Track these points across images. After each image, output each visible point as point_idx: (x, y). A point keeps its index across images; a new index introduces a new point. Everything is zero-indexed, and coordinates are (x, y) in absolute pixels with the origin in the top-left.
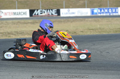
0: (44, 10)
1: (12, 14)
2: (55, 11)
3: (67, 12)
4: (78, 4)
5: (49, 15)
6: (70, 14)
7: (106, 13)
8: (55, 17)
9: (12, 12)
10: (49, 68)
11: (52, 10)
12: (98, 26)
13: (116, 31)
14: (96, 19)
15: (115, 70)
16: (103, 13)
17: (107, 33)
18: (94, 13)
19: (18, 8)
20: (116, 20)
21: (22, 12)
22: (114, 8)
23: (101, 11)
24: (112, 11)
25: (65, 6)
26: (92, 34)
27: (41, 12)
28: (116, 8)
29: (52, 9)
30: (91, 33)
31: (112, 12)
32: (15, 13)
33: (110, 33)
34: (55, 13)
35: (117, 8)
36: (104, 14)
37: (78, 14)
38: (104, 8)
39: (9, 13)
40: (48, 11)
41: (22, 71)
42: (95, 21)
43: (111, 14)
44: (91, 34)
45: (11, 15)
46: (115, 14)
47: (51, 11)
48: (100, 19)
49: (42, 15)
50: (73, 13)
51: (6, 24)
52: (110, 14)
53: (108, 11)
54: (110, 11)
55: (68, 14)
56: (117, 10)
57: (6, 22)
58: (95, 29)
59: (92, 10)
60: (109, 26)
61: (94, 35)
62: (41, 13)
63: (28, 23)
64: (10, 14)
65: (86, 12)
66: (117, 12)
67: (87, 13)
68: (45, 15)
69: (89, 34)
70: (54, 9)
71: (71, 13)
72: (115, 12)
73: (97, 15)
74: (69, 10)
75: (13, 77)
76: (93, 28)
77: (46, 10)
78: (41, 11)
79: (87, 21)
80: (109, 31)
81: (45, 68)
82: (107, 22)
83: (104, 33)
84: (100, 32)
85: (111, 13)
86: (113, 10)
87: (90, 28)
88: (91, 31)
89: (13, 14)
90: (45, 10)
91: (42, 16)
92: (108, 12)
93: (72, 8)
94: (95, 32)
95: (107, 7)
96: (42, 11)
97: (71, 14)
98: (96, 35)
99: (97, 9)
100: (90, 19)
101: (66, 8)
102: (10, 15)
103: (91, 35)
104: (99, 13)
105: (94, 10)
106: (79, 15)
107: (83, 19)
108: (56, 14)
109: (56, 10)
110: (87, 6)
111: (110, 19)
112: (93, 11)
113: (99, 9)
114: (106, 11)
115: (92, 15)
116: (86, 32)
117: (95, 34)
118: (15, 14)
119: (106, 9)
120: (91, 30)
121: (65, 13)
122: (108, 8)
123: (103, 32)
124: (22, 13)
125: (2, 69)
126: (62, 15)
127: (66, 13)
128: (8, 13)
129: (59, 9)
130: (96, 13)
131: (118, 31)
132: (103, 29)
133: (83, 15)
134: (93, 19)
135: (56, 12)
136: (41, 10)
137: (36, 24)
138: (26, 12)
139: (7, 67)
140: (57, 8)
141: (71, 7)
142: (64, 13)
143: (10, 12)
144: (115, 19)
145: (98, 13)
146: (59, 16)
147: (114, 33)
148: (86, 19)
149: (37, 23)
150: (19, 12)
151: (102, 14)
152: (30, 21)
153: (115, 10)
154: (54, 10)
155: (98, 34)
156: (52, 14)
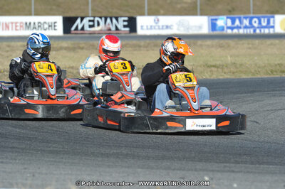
0: (97, 19)
1: (21, 26)
2: (124, 21)
3: (154, 24)
4: (179, 6)
5: (110, 30)
6: (159, 29)
7: (246, 27)
8: (123, 35)
9: (21, 23)
10: (118, 157)
11: (117, 19)
12: (229, 58)
13: (272, 72)
14: (222, 42)
15: (276, 164)
16: (238, 28)
17: (250, 76)
18: (217, 28)
19: (37, 14)
20: (271, 44)
21: (45, 23)
22: (264, 17)
23: (233, 22)
24: (260, 23)
25: (149, 9)
26: (214, 77)
27: (91, 23)
28: (269, 15)
29: (117, 15)
30: (212, 74)
31: (261, 27)
32: (28, 24)
33: (259, 76)
34: (125, 26)
35: (273, 17)
36: (241, 31)
37: (178, 29)
38: (242, 16)
39: (14, 25)
40: (109, 20)
41: (55, 162)
42: (221, 46)
43: (258, 31)
44: (212, 78)
45: (18, 28)
46: (267, 31)
47: (114, 20)
48: (231, 42)
49: (92, 29)
50: (167, 27)
51: (7, 51)
52: (255, 31)
53: (250, 23)
54: (255, 22)
55: (155, 28)
56: (272, 20)
57: (9, 46)
58: (223, 66)
59: (212, 20)
60: (256, 58)
61: (219, 79)
62: (90, 26)
63: (61, 48)
64: (16, 26)
65: (199, 24)
66: (273, 27)
67: (200, 27)
68: (101, 30)
69: (208, 77)
70: (121, 17)
71: (163, 26)
72: (268, 26)
73: (224, 32)
74: (158, 20)
75: (34, 176)
76: (218, 63)
77: (103, 19)
78: (90, 21)
79: (201, 45)
80: (256, 71)
81: (108, 155)
82: (250, 48)
83: (244, 76)
84: (233, 73)
85: (258, 28)
86: (262, 20)
87: (209, 64)
88: (211, 71)
89: (24, 26)
90: (101, 18)
91: (94, 33)
92: (251, 26)
93: (164, 15)
94: (223, 74)
95: (249, 13)
96: (93, 21)
97: (162, 28)
98: (223, 79)
99: (225, 17)
100: (209, 42)
101: (150, 14)
102: (16, 30)
103: (213, 80)
104: (228, 28)
105: (216, 20)
106: (182, 31)
107: (192, 41)
108: (127, 29)
109: (126, 19)
110: (201, 10)
111: (257, 42)
112: (214, 22)
113: (227, 18)
114: (246, 22)
115: (211, 33)
116: (201, 72)
117: (221, 77)
118: (28, 26)
119: (246, 18)
120: (213, 69)
121: (147, 26)
122: (252, 15)
123: (242, 72)
124: (46, 26)
125: (7, 158)
126: (140, 32)
127: (151, 26)
128: (12, 23)
129: (134, 16)
130: (223, 29)
131: (276, 72)
132: (241, 65)
133: (191, 32)
134: (216, 42)
135: (126, 23)
136: (92, 19)
137: (79, 50)
138: (55, 23)
139: (16, 152)
140: (129, 15)
141: (162, 12)
142: (145, 27)
143: (16, 23)
144: (269, 42)
145: (225, 29)
146: (133, 34)
147: (268, 76)
148: (199, 42)
149: (82, 48)
150: (39, 23)
151: (235, 31)
152: (65, 44)
153: (266, 20)
154: (121, 20)
155: (229, 77)
156: (117, 29)
